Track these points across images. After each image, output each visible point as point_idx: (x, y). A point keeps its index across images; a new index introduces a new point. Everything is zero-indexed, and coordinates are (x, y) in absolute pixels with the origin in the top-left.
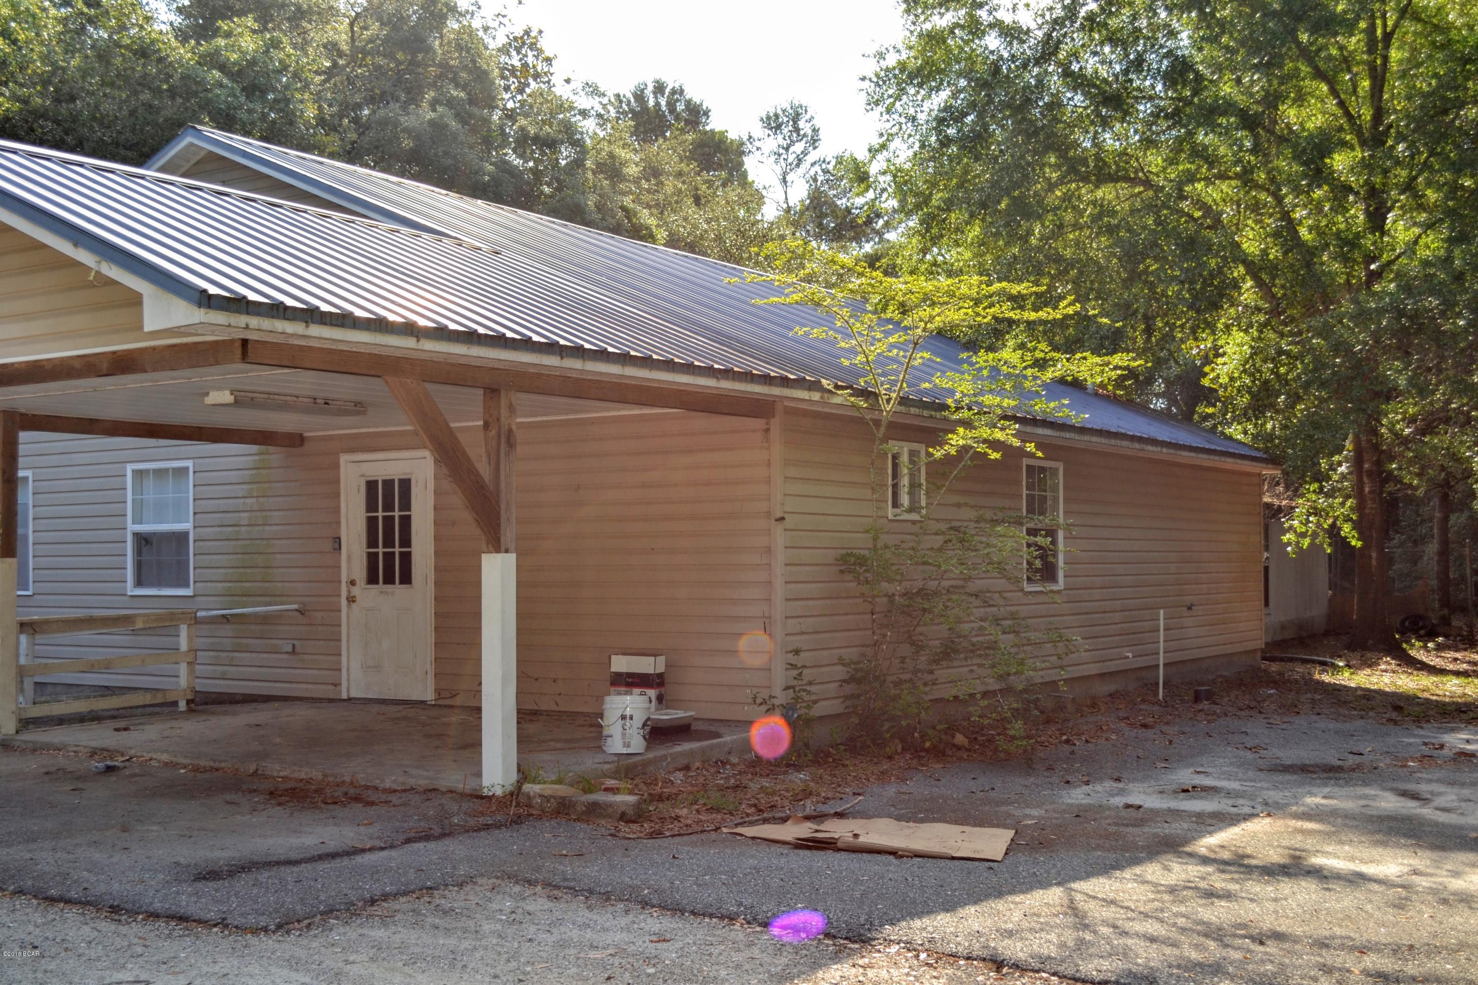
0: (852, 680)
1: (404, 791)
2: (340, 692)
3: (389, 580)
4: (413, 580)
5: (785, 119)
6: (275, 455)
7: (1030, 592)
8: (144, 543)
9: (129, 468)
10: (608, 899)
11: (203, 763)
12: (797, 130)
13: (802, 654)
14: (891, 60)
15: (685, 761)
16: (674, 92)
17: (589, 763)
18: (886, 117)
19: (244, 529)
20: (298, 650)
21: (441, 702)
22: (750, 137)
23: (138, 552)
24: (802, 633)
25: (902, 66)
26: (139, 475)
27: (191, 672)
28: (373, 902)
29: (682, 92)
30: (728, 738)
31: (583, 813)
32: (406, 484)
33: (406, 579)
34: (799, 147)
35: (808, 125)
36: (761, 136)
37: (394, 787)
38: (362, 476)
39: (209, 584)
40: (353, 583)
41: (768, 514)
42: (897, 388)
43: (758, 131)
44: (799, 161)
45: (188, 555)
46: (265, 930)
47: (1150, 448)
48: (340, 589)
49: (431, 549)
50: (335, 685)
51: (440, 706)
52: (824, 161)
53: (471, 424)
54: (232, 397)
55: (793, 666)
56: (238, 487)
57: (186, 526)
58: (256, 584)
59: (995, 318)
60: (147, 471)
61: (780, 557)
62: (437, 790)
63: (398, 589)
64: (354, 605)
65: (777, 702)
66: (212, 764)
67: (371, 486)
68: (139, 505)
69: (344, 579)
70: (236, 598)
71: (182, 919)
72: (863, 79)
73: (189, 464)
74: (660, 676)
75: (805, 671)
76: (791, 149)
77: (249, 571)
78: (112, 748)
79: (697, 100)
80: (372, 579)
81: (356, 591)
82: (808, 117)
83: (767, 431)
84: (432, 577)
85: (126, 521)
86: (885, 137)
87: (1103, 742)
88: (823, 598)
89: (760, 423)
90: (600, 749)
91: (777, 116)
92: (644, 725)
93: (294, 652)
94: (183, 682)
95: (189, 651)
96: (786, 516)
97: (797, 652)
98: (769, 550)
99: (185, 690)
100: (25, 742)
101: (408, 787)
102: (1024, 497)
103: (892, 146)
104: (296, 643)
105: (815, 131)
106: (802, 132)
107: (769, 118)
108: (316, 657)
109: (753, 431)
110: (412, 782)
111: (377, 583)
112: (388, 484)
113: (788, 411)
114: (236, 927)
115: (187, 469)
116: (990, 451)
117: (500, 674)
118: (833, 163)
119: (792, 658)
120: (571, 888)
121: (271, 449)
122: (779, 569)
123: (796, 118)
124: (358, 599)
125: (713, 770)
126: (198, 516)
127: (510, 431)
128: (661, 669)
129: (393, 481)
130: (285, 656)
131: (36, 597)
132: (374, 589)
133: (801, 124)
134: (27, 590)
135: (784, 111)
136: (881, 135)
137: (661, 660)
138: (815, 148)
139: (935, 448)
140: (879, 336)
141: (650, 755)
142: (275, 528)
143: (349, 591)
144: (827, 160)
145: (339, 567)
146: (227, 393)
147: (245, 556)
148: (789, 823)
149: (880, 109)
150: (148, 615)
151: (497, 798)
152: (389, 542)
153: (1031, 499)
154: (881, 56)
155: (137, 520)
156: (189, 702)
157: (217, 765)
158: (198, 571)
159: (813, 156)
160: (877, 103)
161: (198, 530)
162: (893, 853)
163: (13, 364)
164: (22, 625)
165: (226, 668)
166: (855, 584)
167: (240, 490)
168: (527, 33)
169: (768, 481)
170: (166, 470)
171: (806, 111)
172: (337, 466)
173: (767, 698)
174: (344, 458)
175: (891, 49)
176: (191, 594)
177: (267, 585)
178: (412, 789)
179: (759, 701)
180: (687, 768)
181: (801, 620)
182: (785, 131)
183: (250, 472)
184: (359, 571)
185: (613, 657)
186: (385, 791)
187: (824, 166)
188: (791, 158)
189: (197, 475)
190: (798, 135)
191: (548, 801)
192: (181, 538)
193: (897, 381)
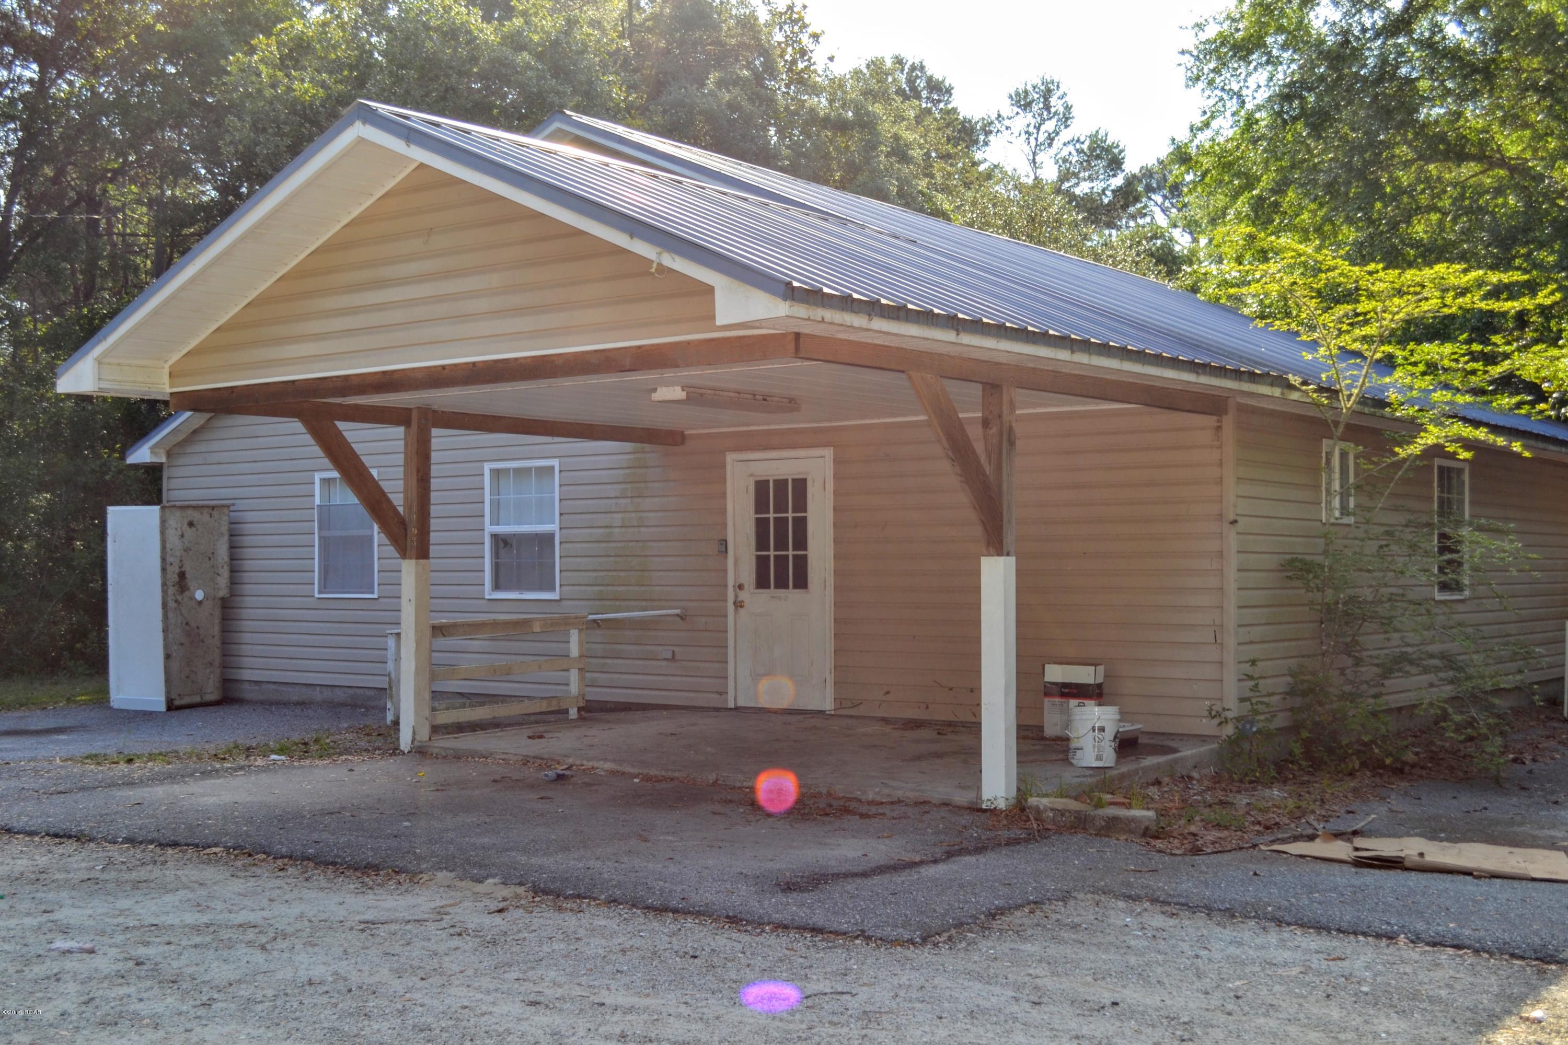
0: (1292, 692)
1: (892, 803)
2: (726, 700)
3: (782, 583)
4: (810, 585)
5: (1036, 96)
6: (652, 454)
7: (1443, 602)
8: (502, 545)
9: (487, 467)
10: (1233, 916)
11: (653, 772)
12: (1047, 107)
13: (1259, 664)
14: (1212, 31)
15: (1152, 777)
16: (913, 68)
17: (1069, 777)
18: (1208, 92)
19: (616, 530)
20: (678, 657)
21: (840, 712)
22: (999, 116)
23: (496, 554)
24: (1252, 643)
25: (1223, 39)
26: (496, 473)
27: (582, 679)
28: (992, 916)
29: (922, 68)
30: (1189, 753)
31: (1102, 827)
32: (801, 485)
33: (802, 582)
34: (1050, 126)
35: (1061, 102)
36: (1010, 115)
37: (878, 798)
38: (752, 475)
39: (577, 588)
40: (741, 587)
41: (1220, 517)
42: (1359, 384)
43: (1007, 109)
44: (1051, 140)
45: (554, 558)
46: (912, 942)
47: (1552, 447)
48: (726, 595)
49: (830, 552)
50: (720, 694)
51: (841, 716)
52: (1078, 141)
53: (876, 421)
54: (684, 393)
55: (1250, 677)
56: (609, 486)
57: (552, 527)
58: (631, 588)
59: (1460, 308)
60: (507, 471)
61: (1233, 561)
62: (929, 802)
63: (792, 595)
64: (741, 611)
65: (1230, 715)
66: (663, 773)
67: (761, 487)
68: (496, 505)
69: (731, 582)
70: (608, 603)
71: (816, 930)
72: (1183, 52)
73: (555, 463)
74: (1099, 686)
75: (1261, 682)
76: (1043, 128)
77: (622, 574)
78: (546, 756)
79: (938, 76)
80: (762, 582)
81: (743, 596)
82: (1059, 93)
83: (1219, 428)
84: (831, 580)
85: (483, 523)
86: (1209, 114)
87: (1548, 761)
88: (1268, 606)
89: (1211, 421)
90: (1067, 761)
91: (1026, 92)
92: (1115, 737)
93: (673, 659)
94: (574, 689)
95: (581, 656)
96: (1239, 519)
97: (1253, 662)
98: (1220, 554)
99: (577, 698)
100: (445, 749)
101: (895, 799)
102: (1436, 499)
103: (1215, 124)
104: (676, 649)
105: (1068, 108)
106: (1053, 110)
107: (1018, 94)
108: (698, 664)
109: (1203, 429)
110: (899, 794)
111: (768, 587)
112: (781, 485)
113: (1243, 409)
114: (881, 939)
115: (553, 468)
116: (1460, 451)
117: (1003, 682)
118: (1087, 143)
119: (1246, 667)
120: (1183, 905)
121: (647, 447)
122: (1232, 575)
123: (1047, 94)
124: (746, 604)
125: (1182, 786)
126: (564, 517)
127: (1011, 429)
128: (1100, 680)
129: (787, 480)
130: (664, 663)
131: (382, 600)
132: (764, 594)
133: (1053, 101)
134: (373, 593)
135: (1034, 88)
136: (1205, 112)
137: (1101, 669)
138: (1066, 127)
139: (1402, 447)
140: (1345, 327)
141: (1124, 769)
142: (653, 529)
143: (736, 596)
144: (1082, 140)
145: (726, 571)
146: (678, 389)
147: (618, 559)
148: (1317, 840)
149: (1201, 85)
150: (544, 619)
151: (1002, 811)
152: (781, 544)
153: (1441, 502)
154: (1200, 26)
155: (495, 521)
156: (580, 709)
157: (670, 774)
158: (564, 574)
159: (1065, 135)
160: (1198, 78)
161: (564, 531)
162: (1468, 873)
163: (516, 359)
164: (434, 628)
165: (595, 675)
166: (1303, 591)
167: (613, 490)
168: (791, 8)
169: (1220, 481)
170: (529, 470)
171: (1058, 87)
172: (723, 466)
173: (1220, 710)
174: (730, 457)
175: (1211, 20)
176: (557, 598)
177: (643, 588)
178: (900, 801)
179: (1214, 713)
180: (1158, 783)
181: (1249, 628)
182: (1035, 107)
183: (621, 472)
184: (748, 574)
185: (1047, 666)
186: (871, 803)
187: (1078, 146)
188: (1042, 137)
189: (563, 474)
190: (1049, 112)
191: (1062, 815)
192: (546, 540)
193: (1358, 377)
